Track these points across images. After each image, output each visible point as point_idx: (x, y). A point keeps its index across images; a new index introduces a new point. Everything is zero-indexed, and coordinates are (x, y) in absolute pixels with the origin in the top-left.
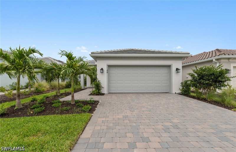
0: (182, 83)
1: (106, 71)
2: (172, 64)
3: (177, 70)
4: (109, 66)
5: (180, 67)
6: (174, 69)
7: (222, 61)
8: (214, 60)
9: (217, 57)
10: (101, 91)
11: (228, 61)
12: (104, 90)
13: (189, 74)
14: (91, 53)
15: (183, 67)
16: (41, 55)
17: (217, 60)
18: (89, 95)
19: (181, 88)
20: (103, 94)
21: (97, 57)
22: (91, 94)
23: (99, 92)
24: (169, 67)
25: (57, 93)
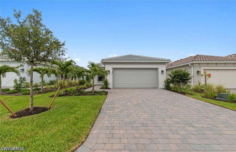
0: (165, 81)
1: (112, 72)
2: (159, 68)
3: (162, 72)
4: (114, 69)
5: (164, 70)
6: (160, 71)
7: (195, 65)
8: (189, 64)
9: (191, 63)
10: (108, 86)
11: (199, 65)
12: (110, 86)
13: (169, 75)
14: (102, 60)
15: (167, 70)
16: (75, 63)
17: (192, 64)
18: (100, 89)
19: (164, 84)
20: (110, 89)
21: (105, 62)
22: (101, 89)
23: (107, 87)
24: (157, 69)
25: (77, 88)
